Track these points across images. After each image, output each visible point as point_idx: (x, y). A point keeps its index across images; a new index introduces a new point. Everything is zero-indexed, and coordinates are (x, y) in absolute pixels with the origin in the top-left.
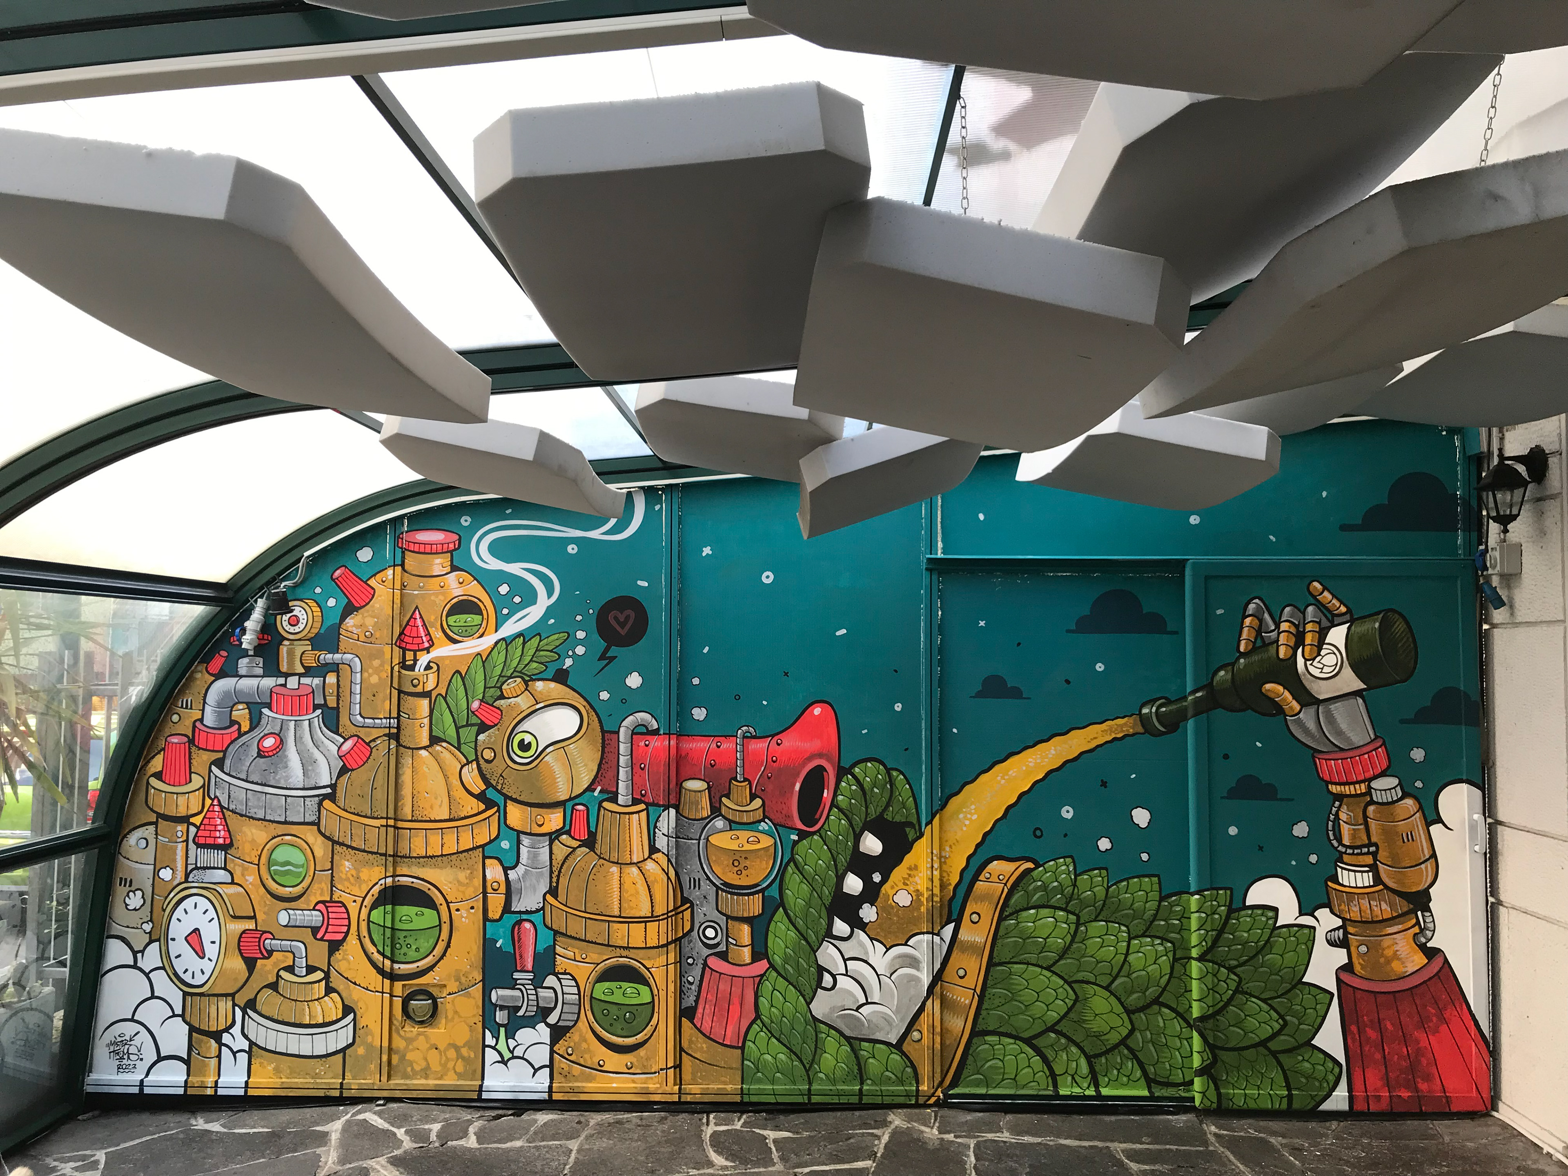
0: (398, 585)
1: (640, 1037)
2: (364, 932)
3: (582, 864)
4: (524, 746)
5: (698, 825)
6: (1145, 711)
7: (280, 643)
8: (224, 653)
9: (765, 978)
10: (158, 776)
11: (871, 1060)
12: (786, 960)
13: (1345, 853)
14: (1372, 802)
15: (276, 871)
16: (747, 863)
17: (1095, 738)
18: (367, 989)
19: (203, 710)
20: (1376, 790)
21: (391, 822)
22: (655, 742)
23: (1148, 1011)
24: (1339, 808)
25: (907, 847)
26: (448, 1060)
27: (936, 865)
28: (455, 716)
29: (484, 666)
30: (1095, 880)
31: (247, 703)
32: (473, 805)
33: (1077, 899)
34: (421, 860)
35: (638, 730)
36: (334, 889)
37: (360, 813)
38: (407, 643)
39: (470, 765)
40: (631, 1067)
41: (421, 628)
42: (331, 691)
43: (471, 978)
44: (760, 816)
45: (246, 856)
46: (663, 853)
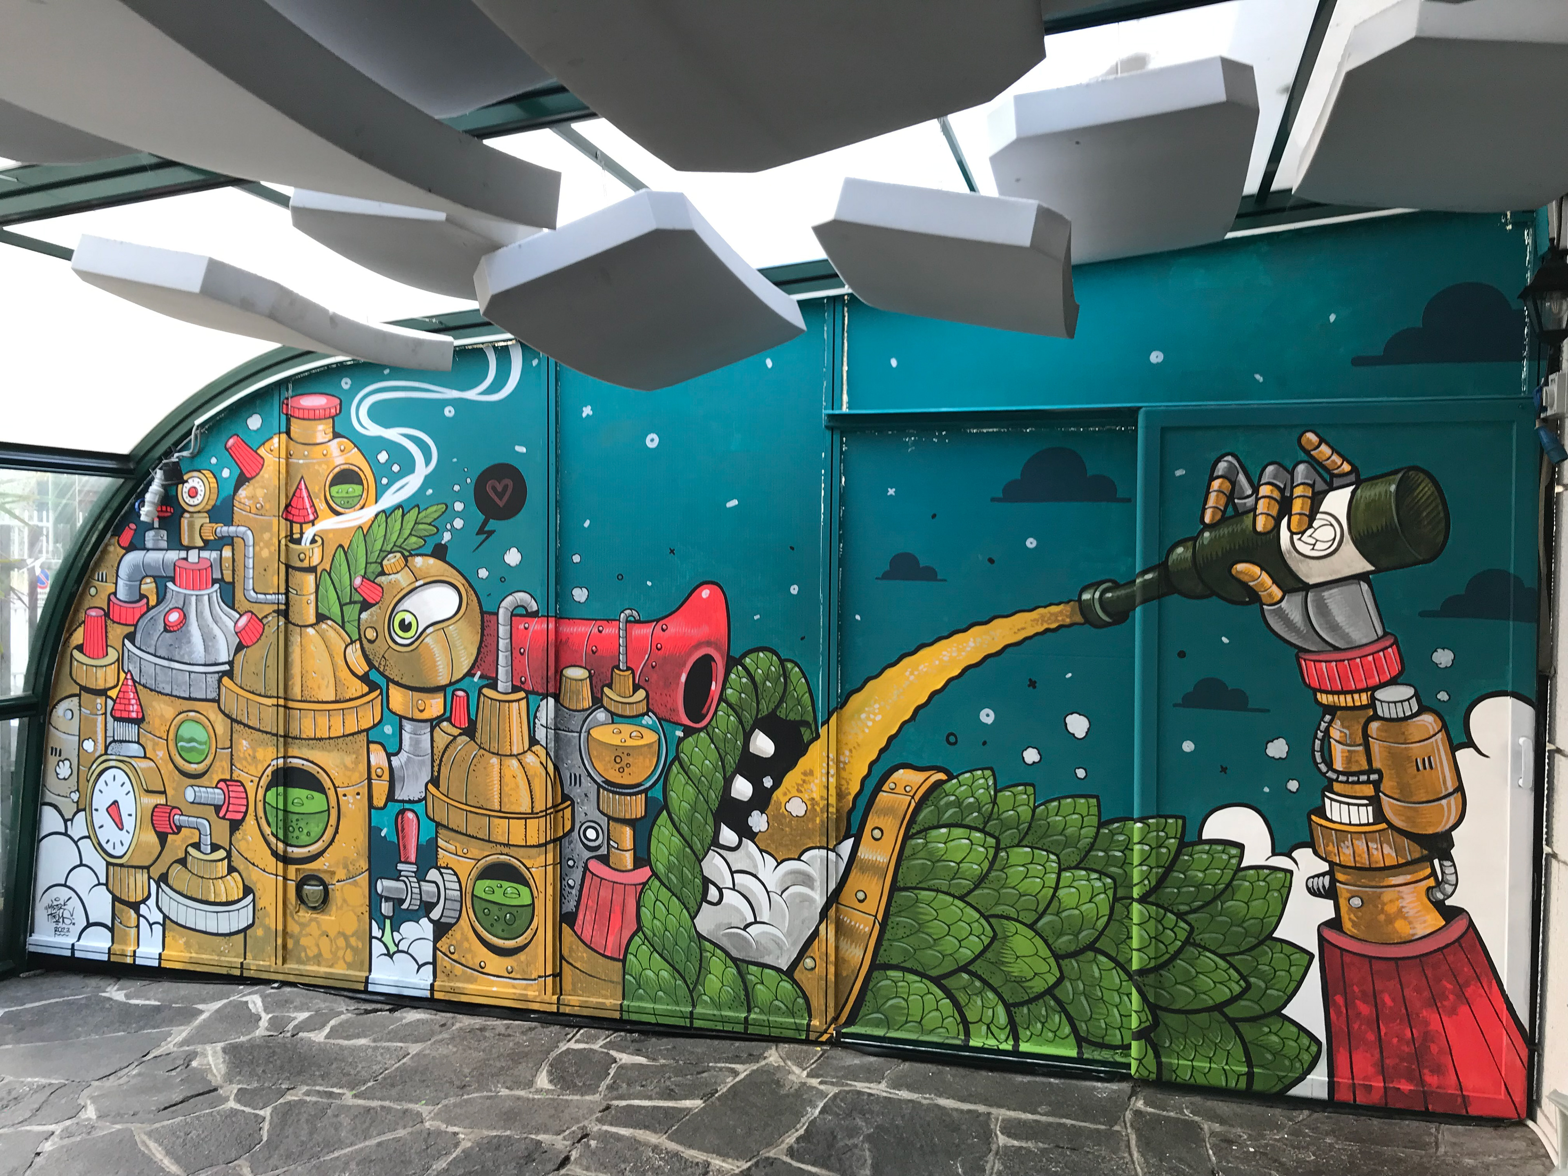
0: (283, 454)
1: (520, 941)
2: (261, 813)
3: (463, 753)
4: (405, 627)
5: (581, 716)
6: (1086, 596)
7: (181, 516)
8: (133, 526)
9: (647, 886)
10: (80, 648)
11: (759, 986)
12: (669, 869)
13: (1337, 780)
14: (1376, 717)
15: (183, 748)
16: (630, 760)
17: (1023, 629)
18: (264, 871)
19: (116, 584)
20: (1381, 702)
21: (281, 702)
22: (536, 626)
23: (1080, 958)
24: (1330, 723)
25: (802, 750)
26: (338, 948)
27: (832, 771)
28: (339, 593)
29: (365, 540)
30: (1019, 797)
31: (154, 577)
32: (357, 687)
33: (997, 819)
34: (311, 742)
35: (517, 611)
36: (234, 767)
37: (255, 691)
38: (293, 515)
39: (354, 645)
40: (512, 972)
41: (306, 500)
42: (227, 565)
43: (358, 867)
44: (643, 709)
45: (156, 730)
46: (542, 745)
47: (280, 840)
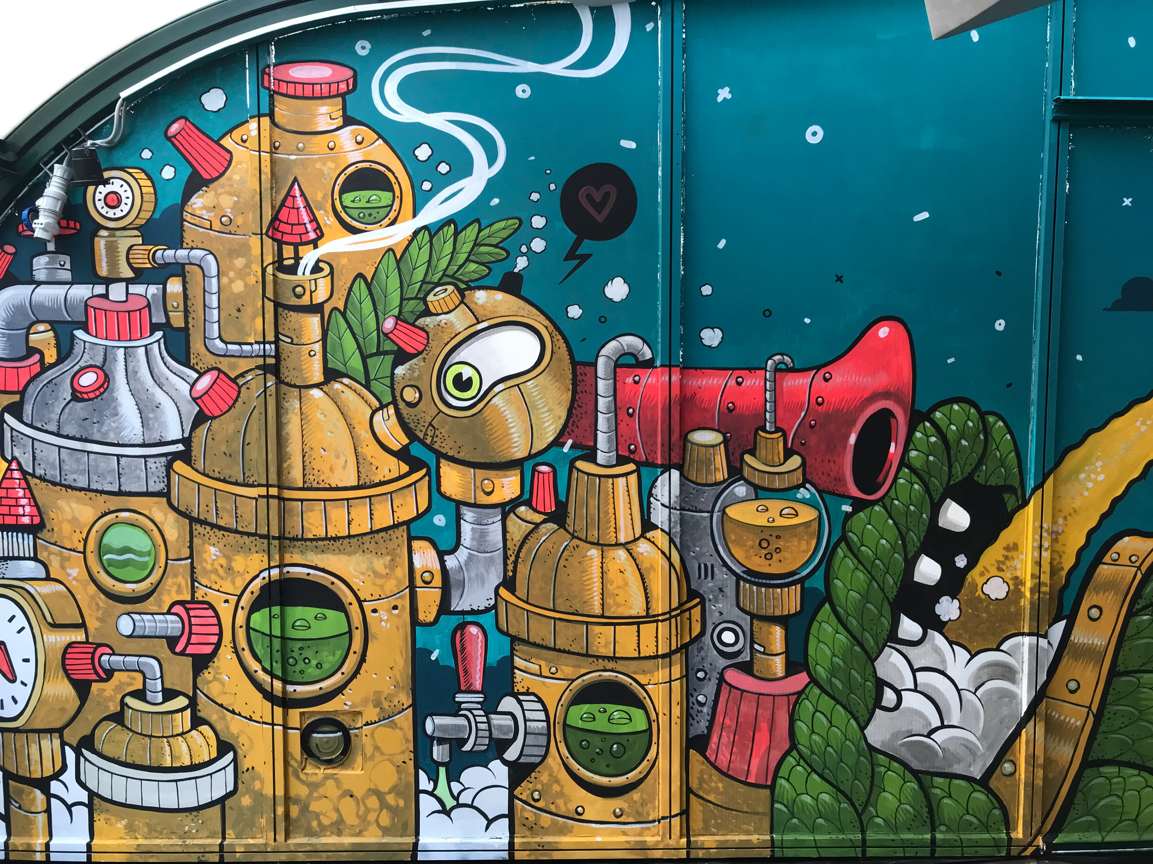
0: (266, 146)
1: (633, 776)
2: (242, 642)
3: (549, 545)
4: (461, 383)
5: (712, 491)
7: (94, 234)
8: (10, 249)
9: (804, 696)
11: (946, 801)
12: (833, 672)
15: (111, 562)
16: (781, 544)
18: (251, 719)
21: (274, 491)
22: (649, 377)
25: (1005, 520)
26: (368, 810)
27: (1046, 544)
28: (361, 340)
29: (398, 267)
31: (50, 323)
32: (391, 467)
34: (320, 543)
35: (621, 361)
36: (196, 584)
37: (227, 479)
38: (283, 233)
39: (385, 410)
40: (621, 815)
41: (303, 211)
42: (175, 304)
43: (396, 703)
44: (798, 479)
45: (65, 541)
46: (662, 530)
47: (278, 678)
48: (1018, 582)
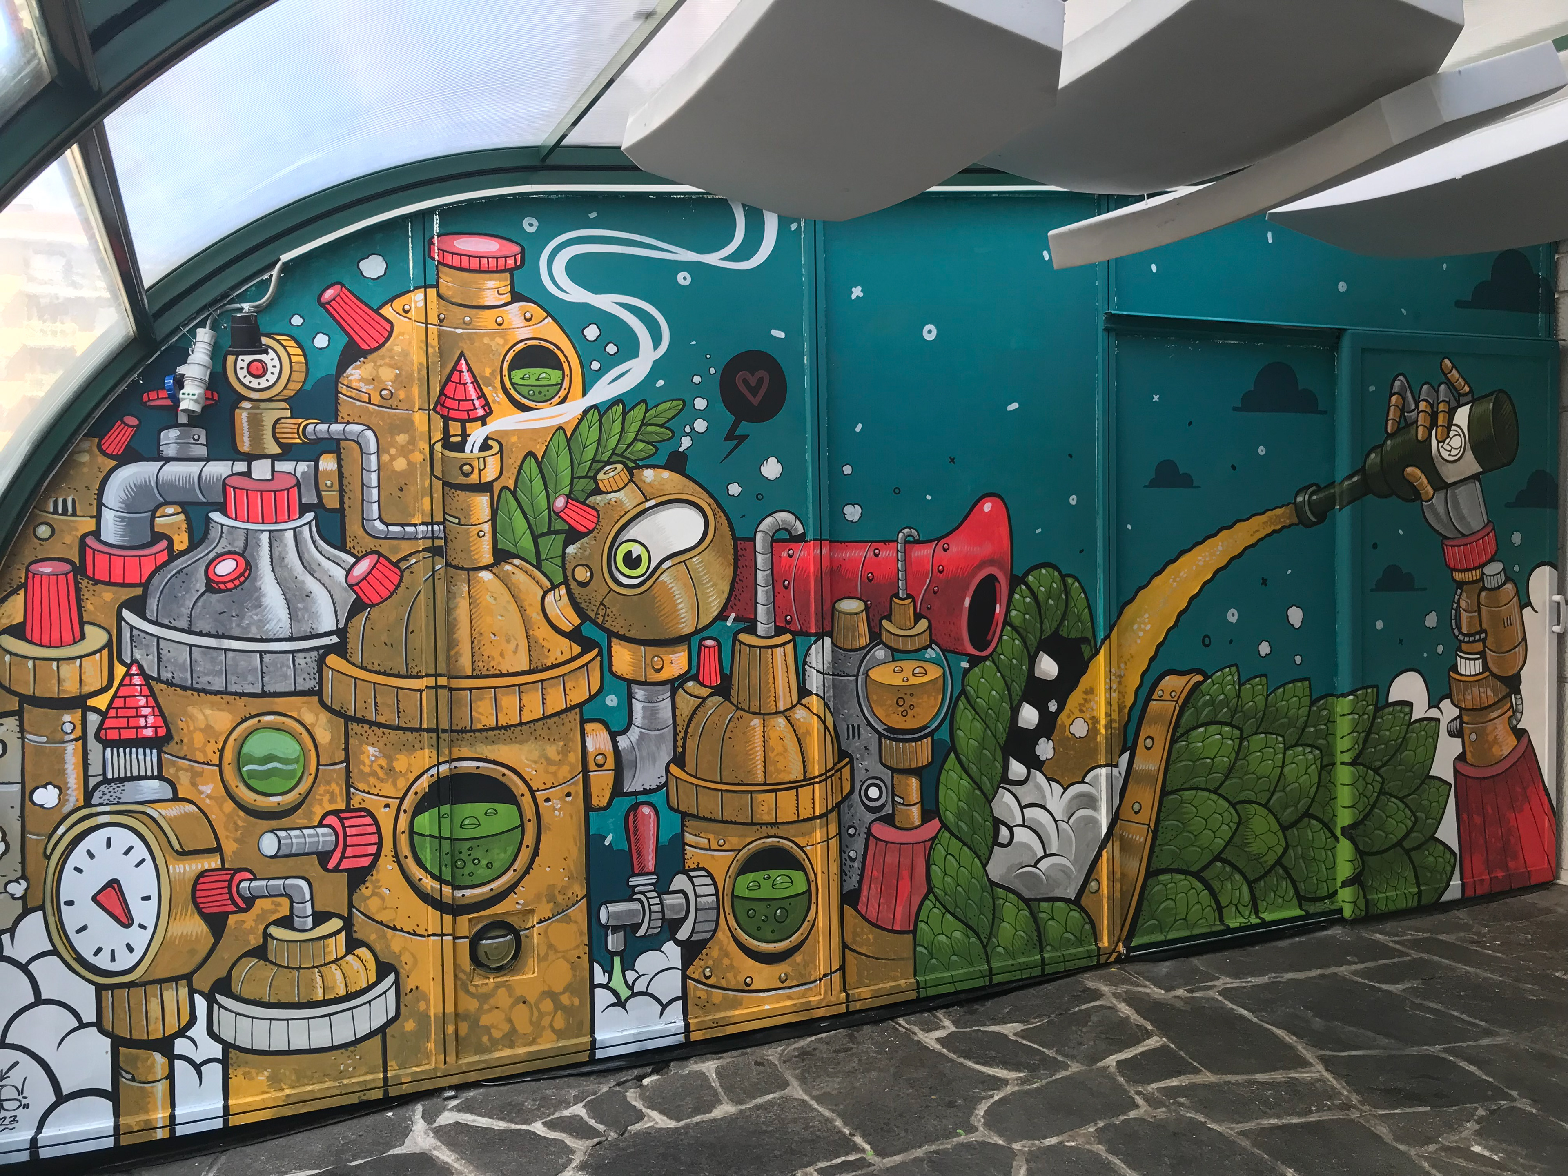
0: (433, 318)
1: (795, 938)
2: (405, 849)
3: (715, 718)
4: (632, 562)
5: (856, 656)
6: (1300, 499)
7: (235, 406)
8: (132, 421)
9: (937, 841)
10: (17, 631)
11: (1050, 923)
12: (959, 817)
13: (1463, 641)
14: (1484, 589)
15: (252, 774)
16: (913, 701)
18: (414, 934)
19: (98, 517)
20: (1486, 576)
21: (443, 681)
22: (802, 552)
23: (1299, 825)
24: (1460, 596)
25: (1084, 667)
26: (542, 1015)
28: (531, 519)
29: (569, 445)
30: (1256, 688)
31: (181, 504)
32: (564, 648)
33: (1241, 711)
34: (490, 733)
35: (776, 537)
36: (352, 790)
37: (388, 671)
38: (449, 409)
39: (557, 590)
40: (786, 980)
41: (470, 387)
42: (329, 483)
43: (570, 895)
44: (926, 641)
45: (197, 753)
46: (817, 695)
47: (447, 883)
48: (1095, 721)
